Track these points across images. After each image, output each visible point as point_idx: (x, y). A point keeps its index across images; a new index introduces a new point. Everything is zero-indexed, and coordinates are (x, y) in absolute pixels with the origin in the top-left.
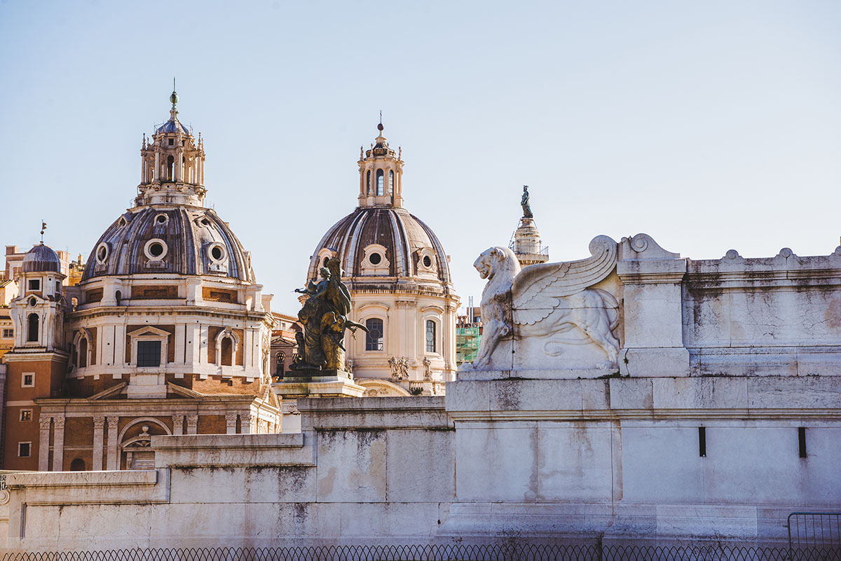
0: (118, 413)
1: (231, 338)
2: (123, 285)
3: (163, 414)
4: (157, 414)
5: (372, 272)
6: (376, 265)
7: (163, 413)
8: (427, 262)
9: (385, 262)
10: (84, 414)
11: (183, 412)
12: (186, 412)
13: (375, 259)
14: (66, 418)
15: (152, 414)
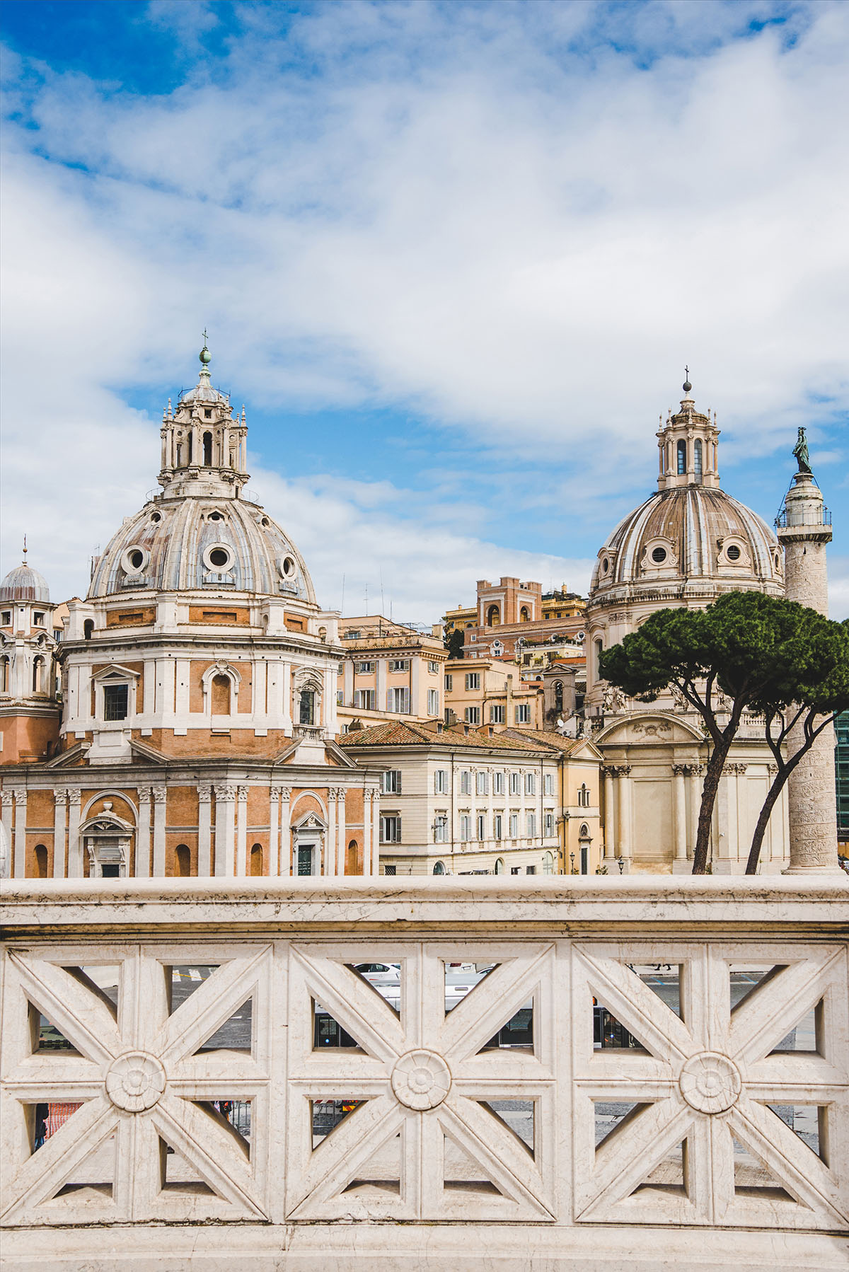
0: (80, 785)
1: (229, 675)
2: (96, 611)
3: (128, 785)
4: (122, 785)
5: (654, 575)
6: (661, 563)
7: (128, 783)
8: (734, 552)
9: (671, 559)
10: (45, 785)
11: (149, 783)
12: (153, 783)
13: (659, 555)
14: (28, 791)
15: (116, 785)
